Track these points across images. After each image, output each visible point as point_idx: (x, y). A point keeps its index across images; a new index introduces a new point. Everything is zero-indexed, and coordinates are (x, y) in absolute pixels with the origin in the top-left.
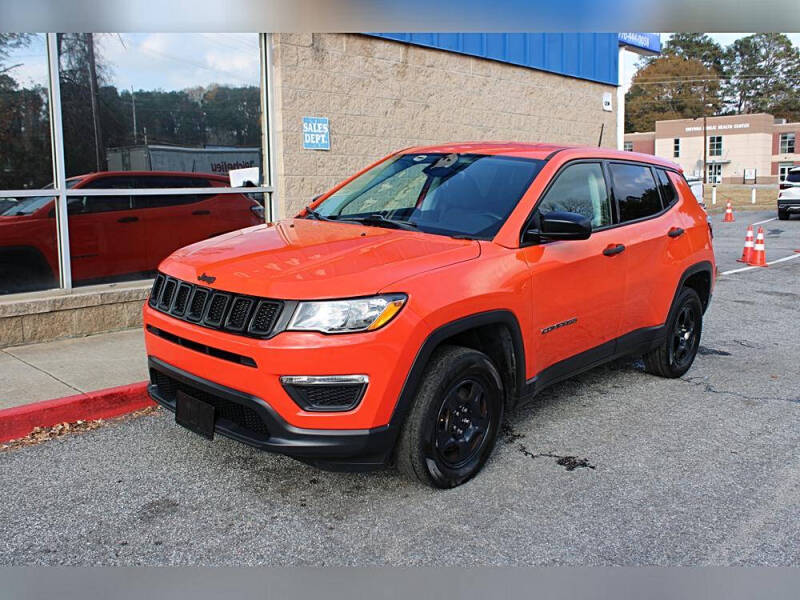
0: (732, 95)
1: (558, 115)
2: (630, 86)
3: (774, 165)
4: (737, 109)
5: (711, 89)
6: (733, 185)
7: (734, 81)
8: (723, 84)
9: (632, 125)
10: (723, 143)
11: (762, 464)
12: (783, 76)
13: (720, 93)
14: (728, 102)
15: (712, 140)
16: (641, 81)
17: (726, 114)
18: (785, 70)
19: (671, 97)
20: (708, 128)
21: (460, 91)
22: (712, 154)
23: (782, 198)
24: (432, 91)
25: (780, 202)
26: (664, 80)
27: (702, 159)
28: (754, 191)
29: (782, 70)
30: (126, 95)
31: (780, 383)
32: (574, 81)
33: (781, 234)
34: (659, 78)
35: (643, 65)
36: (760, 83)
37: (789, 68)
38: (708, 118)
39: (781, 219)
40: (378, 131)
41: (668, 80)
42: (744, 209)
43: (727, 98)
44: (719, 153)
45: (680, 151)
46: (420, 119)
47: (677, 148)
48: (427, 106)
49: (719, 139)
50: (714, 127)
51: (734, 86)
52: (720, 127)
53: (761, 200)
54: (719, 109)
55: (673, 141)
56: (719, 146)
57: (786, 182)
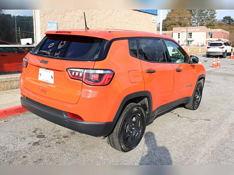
0: (195, 21)
1: (137, 24)
2: (166, 17)
3: (207, 41)
4: (196, 25)
5: (189, 19)
6: (195, 47)
7: (196, 17)
8: (192, 17)
9: (166, 29)
10: (192, 34)
11: (193, 146)
12: (209, 16)
13: (192, 20)
14: (194, 23)
15: (189, 33)
16: (169, 16)
17: (193, 26)
18: (210, 14)
19: (177, 21)
20: (188, 30)
21: (104, 14)
22: (189, 38)
23: (208, 51)
24: (94, 14)
25: (207, 52)
26: (176, 16)
27: (186, 39)
28: (200, 49)
29: (209, 14)
30: (14, 17)
31: (202, 113)
32: (143, 13)
33: (208, 62)
34: (174, 15)
35: (170, 11)
36: (203, 18)
37: (211, 13)
38: (188, 27)
39: (207, 57)
40: (75, 27)
41: (177, 16)
42: (197, 54)
43: (194, 22)
44: (191, 37)
45: (180, 37)
46: (91, 23)
47: (179, 36)
48: (92, 19)
49: (191, 33)
50: (190, 30)
51: (196, 18)
52: (191, 30)
53: (202, 51)
54: (191, 25)
55: (178, 34)
56: (191, 35)
57: (209, 46)
